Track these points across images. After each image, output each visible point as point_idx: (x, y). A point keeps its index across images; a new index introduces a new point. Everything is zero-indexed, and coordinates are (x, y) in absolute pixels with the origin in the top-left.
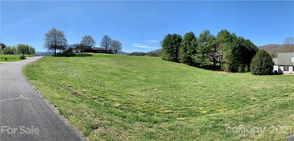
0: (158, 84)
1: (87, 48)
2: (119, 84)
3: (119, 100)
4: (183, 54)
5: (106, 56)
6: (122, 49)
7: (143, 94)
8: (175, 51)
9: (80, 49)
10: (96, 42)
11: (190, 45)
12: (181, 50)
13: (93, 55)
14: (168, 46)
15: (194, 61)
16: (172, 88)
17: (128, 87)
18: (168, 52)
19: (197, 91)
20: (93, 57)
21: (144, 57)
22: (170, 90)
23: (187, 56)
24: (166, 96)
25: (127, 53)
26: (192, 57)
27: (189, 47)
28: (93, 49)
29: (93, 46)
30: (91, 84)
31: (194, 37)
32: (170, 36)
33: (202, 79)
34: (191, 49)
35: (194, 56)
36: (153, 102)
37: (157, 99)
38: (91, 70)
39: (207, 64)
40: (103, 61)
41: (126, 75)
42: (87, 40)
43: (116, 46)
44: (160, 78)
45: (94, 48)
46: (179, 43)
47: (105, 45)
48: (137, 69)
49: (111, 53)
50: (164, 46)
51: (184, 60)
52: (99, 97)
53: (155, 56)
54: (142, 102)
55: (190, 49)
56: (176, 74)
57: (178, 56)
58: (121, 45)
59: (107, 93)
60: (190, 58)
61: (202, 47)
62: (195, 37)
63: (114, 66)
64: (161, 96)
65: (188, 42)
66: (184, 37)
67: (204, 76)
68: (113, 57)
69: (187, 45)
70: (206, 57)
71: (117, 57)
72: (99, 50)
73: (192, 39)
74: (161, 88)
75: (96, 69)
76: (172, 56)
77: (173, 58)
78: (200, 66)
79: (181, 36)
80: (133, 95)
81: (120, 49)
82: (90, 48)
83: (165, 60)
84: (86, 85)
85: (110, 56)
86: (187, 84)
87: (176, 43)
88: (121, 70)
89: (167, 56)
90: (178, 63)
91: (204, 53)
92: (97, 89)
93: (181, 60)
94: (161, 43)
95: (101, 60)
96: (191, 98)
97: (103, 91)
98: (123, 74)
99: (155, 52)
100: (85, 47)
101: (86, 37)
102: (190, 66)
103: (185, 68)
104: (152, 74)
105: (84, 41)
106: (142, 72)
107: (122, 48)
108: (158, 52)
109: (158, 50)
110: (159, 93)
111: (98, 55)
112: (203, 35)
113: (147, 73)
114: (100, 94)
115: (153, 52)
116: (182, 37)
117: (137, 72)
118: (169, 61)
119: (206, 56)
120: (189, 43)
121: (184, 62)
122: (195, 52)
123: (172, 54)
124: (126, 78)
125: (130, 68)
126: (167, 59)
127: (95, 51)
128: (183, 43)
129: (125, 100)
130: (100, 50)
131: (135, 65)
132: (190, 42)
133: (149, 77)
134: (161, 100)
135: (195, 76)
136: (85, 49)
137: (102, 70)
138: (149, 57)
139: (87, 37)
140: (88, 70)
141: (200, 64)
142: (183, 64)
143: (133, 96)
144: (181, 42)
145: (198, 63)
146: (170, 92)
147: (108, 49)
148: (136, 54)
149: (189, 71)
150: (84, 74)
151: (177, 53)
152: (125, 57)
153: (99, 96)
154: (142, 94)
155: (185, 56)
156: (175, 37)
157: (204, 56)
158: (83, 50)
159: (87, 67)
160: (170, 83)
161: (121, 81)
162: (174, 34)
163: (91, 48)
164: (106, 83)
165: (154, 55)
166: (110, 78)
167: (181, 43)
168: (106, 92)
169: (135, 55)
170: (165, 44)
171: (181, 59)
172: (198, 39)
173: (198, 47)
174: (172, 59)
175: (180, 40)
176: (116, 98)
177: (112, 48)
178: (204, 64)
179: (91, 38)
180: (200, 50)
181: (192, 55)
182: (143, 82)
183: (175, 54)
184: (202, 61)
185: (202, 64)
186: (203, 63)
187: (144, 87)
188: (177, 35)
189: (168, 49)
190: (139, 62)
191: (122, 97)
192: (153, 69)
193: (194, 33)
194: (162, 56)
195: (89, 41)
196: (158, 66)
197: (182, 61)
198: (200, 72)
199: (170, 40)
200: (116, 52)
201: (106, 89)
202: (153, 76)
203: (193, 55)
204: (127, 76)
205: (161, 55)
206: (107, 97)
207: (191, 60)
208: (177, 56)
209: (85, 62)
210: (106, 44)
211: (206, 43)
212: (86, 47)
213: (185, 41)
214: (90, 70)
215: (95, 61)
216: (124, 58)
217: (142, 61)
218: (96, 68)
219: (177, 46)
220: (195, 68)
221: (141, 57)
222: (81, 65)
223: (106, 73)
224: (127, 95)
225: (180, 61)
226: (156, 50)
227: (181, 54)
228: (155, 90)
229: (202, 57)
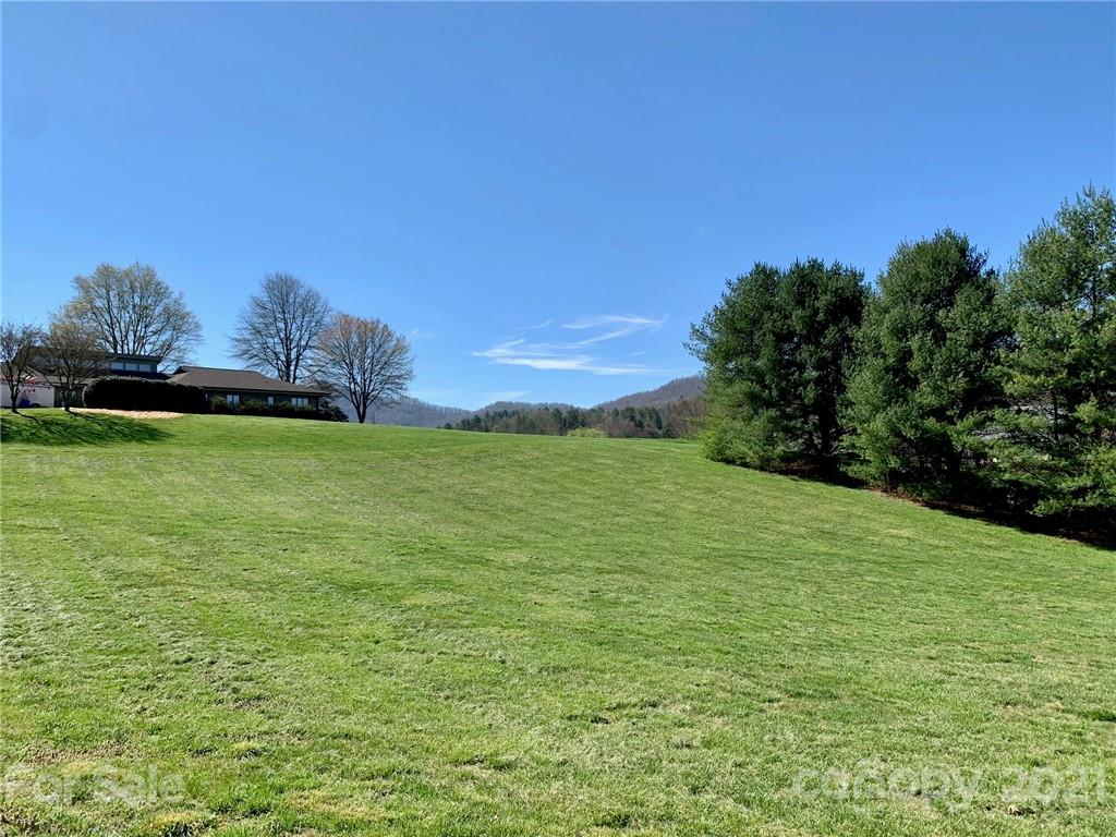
0: (688, 665)
1: (118, 366)
2: (389, 671)
3: (392, 814)
4: (880, 417)
5: (283, 440)
6: (408, 384)
7: (582, 749)
8: (810, 393)
9: (46, 372)
10: (197, 326)
11: (940, 336)
12: (862, 384)
13: (172, 430)
14: (756, 355)
15: (979, 467)
16: (809, 704)
17: (459, 690)
18: (753, 398)
19: (1036, 753)
20: (176, 451)
21: (573, 441)
22: (793, 721)
23: (916, 427)
24: (764, 773)
25: (448, 412)
26: (962, 433)
27: (932, 353)
28: (176, 380)
29: (173, 355)
30: (152, 701)
31: (976, 272)
32: (764, 278)
33: (1069, 636)
34: (946, 374)
35: (980, 425)
36: (661, 819)
37: (694, 790)
38: (152, 564)
39: (1105, 495)
40: (260, 482)
41: (441, 585)
42: (115, 302)
43: (362, 361)
44: (698, 609)
45: (180, 371)
46: (842, 330)
47: (279, 349)
48: (525, 536)
49: (327, 417)
50: (721, 354)
51: (894, 462)
52: (223, 810)
53: (653, 436)
54: (579, 819)
55: (937, 366)
56: (831, 586)
57: (840, 432)
58: (400, 349)
59: (288, 767)
60: (937, 446)
61: (1049, 344)
62: (983, 271)
63: (345, 519)
64: (722, 765)
65: (916, 313)
66: (882, 281)
67: (1088, 605)
68: (340, 444)
69: (914, 343)
70: (1097, 436)
71: (369, 448)
72: (225, 392)
73: (951, 291)
74: (720, 695)
75: (193, 550)
76: (787, 430)
77: (795, 446)
78: (1041, 509)
79: (856, 277)
80: (503, 759)
81: (396, 382)
82: (145, 368)
83: (729, 461)
84: (99, 713)
85: (319, 441)
86: (931, 671)
87: (814, 331)
88: (405, 551)
89: (747, 434)
90: (841, 490)
91: (1074, 397)
92: (203, 738)
93: (865, 462)
94: (701, 336)
95: (243, 471)
96: (991, 816)
97: (256, 754)
98: (422, 584)
99: (658, 405)
100: (96, 357)
101: (106, 273)
102: (939, 514)
103: (905, 533)
104: (640, 581)
105: (95, 311)
106: (567, 561)
107: (409, 375)
108: (675, 400)
109: (674, 387)
110: (707, 744)
111: (216, 427)
112: (1062, 242)
113: (600, 571)
114: (227, 778)
115: (637, 406)
116: (871, 280)
117: (526, 566)
118: (762, 469)
119: (1095, 423)
120: (932, 324)
121: (893, 482)
122: (983, 396)
123: (790, 418)
124: (445, 612)
125: (472, 531)
126: (751, 457)
127: (194, 398)
128: (875, 329)
129: (446, 806)
130: (233, 392)
131: (509, 510)
132: (941, 313)
133: (616, 603)
134: (729, 805)
135: (994, 604)
136: (96, 373)
137: (248, 557)
138: (612, 442)
139: (120, 281)
140: (123, 566)
141: (1035, 494)
142: (878, 493)
143: (500, 768)
144: (857, 320)
145: (1016, 483)
146: (791, 736)
147: (303, 377)
148: (513, 421)
149: (936, 561)
150: (86, 605)
151: (826, 410)
152: (432, 443)
153: (223, 797)
154: (573, 749)
155: (898, 434)
156: (813, 285)
157: (1070, 427)
158: (79, 388)
159: (113, 534)
160: (789, 658)
161: (402, 643)
162: (804, 261)
163: (155, 375)
164: (282, 671)
165: (646, 421)
166: (318, 619)
167: (860, 326)
168: (278, 758)
169: (506, 429)
170: (733, 341)
171: (869, 455)
172: (1005, 290)
173: (1012, 348)
174: (787, 458)
175: (850, 304)
176: (369, 794)
177: (336, 370)
178: (1081, 492)
179: (160, 292)
180: (1035, 372)
181: (961, 417)
182: (573, 650)
183: (814, 418)
184: (1054, 470)
185: (1058, 494)
186: (1067, 484)
187: (581, 693)
188: (828, 266)
189: (759, 376)
190: (542, 480)
191: (420, 787)
192: (641, 538)
193: (971, 245)
194: (711, 435)
195: (143, 314)
196: (680, 514)
197: (872, 470)
198: (1045, 571)
199: (768, 308)
200: (363, 403)
201: (284, 725)
202: (644, 590)
203: (970, 420)
204: (449, 597)
205: (702, 425)
206: (290, 797)
207: (955, 458)
208: (829, 426)
209: (100, 489)
210: (287, 341)
211: (1084, 306)
212: (109, 357)
213: (896, 312)
214: (142, 564)
215: (191, 479)
216: (426, 456)
217: (565, 475)
218: (196, 543)
219: (827, 354)
220: (994, 529)
221: (551, 442)
222: (55, 522)
223: (286, 579)
224: (456, 763)
225: (853, 470)
226: (663, 389)
227: (865, 411)
228: (675, 711)
229: (1057, 430)
